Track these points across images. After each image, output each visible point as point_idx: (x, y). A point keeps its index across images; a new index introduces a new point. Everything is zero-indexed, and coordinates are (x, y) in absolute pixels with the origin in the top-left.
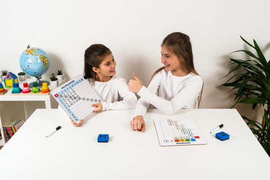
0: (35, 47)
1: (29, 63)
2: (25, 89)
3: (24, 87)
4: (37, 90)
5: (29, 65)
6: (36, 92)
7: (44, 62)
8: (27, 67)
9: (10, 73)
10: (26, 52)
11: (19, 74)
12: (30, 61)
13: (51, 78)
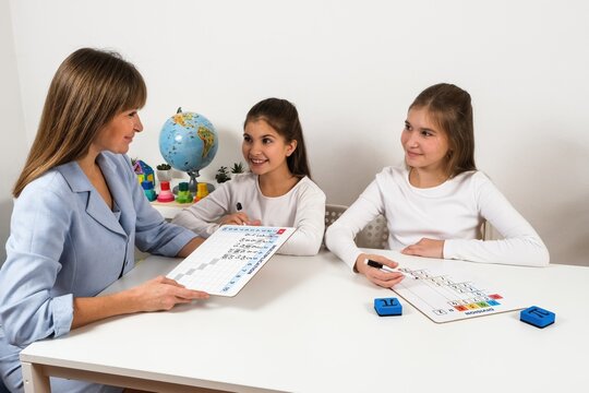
0: (191, 111)
1: (175, 142)
2: (164, 194)
3: (163, 189)
4: (186, 198)
5: (176, 145)
6: (183, 201)
7: (205, 141)
8: (171, 149)
9: (141, 162)
10: (172, 120)
11: (159, 168)
12: (179, 138)
13: (217, 177)
